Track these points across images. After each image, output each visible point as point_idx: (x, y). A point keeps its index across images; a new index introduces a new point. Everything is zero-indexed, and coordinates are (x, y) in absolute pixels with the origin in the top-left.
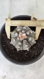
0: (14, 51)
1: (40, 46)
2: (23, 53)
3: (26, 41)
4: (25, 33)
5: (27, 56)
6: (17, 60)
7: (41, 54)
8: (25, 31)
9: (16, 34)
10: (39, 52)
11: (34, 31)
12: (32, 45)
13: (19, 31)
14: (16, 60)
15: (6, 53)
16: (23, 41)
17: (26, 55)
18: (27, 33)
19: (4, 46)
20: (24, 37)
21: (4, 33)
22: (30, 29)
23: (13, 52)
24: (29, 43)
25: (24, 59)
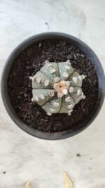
0: (30, 69)
1: (41, 124)
2: (26, 89)
3: (53, 95)
4: (69, 93)
5: (19, 97)
6: (11, 76)
7: (25, 126)
8: (74, 92)
9: (66, 75)
10: (28, 121)
11: (72, 110)
12: (44, 107)
13: (71, 79)
14: (10, 73)
15: (25, 51)
16: (53, 89)
17: (23, 95)
18: (69, 97)
19: (40, 45)
20: (61, 92)
21: (66, 45)
22: (77, 102)
23: (28, 68)
24: (49, 101)
25: (13, 91)
